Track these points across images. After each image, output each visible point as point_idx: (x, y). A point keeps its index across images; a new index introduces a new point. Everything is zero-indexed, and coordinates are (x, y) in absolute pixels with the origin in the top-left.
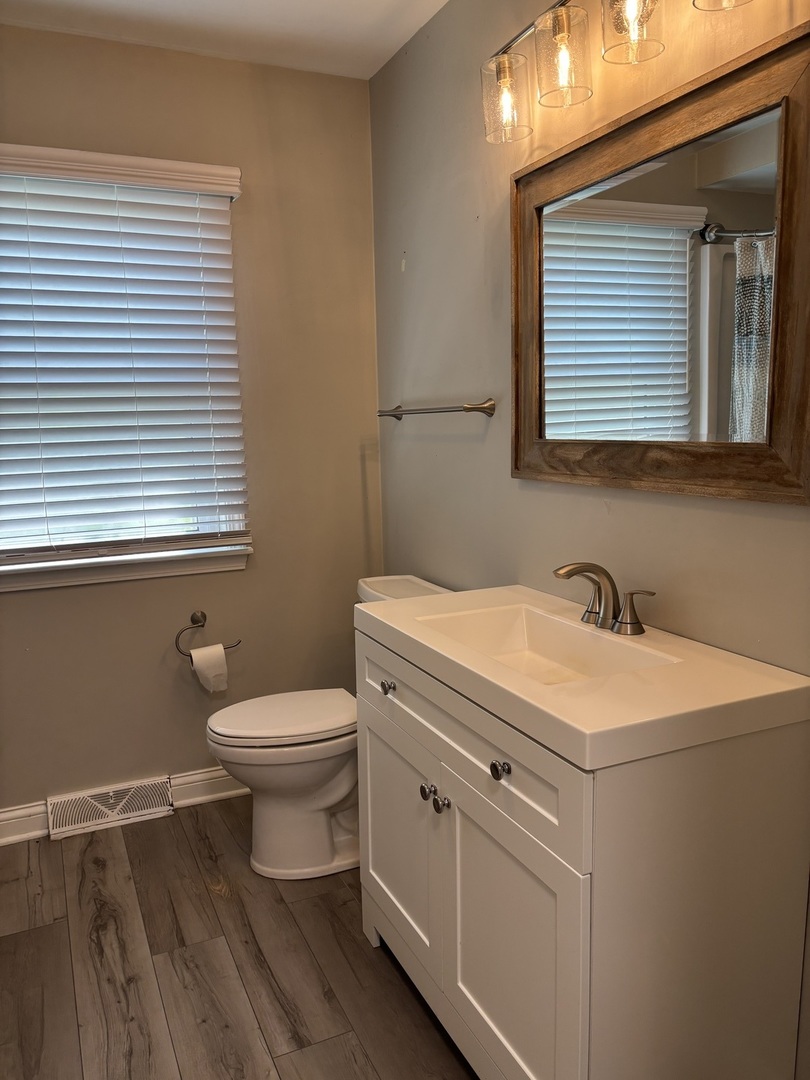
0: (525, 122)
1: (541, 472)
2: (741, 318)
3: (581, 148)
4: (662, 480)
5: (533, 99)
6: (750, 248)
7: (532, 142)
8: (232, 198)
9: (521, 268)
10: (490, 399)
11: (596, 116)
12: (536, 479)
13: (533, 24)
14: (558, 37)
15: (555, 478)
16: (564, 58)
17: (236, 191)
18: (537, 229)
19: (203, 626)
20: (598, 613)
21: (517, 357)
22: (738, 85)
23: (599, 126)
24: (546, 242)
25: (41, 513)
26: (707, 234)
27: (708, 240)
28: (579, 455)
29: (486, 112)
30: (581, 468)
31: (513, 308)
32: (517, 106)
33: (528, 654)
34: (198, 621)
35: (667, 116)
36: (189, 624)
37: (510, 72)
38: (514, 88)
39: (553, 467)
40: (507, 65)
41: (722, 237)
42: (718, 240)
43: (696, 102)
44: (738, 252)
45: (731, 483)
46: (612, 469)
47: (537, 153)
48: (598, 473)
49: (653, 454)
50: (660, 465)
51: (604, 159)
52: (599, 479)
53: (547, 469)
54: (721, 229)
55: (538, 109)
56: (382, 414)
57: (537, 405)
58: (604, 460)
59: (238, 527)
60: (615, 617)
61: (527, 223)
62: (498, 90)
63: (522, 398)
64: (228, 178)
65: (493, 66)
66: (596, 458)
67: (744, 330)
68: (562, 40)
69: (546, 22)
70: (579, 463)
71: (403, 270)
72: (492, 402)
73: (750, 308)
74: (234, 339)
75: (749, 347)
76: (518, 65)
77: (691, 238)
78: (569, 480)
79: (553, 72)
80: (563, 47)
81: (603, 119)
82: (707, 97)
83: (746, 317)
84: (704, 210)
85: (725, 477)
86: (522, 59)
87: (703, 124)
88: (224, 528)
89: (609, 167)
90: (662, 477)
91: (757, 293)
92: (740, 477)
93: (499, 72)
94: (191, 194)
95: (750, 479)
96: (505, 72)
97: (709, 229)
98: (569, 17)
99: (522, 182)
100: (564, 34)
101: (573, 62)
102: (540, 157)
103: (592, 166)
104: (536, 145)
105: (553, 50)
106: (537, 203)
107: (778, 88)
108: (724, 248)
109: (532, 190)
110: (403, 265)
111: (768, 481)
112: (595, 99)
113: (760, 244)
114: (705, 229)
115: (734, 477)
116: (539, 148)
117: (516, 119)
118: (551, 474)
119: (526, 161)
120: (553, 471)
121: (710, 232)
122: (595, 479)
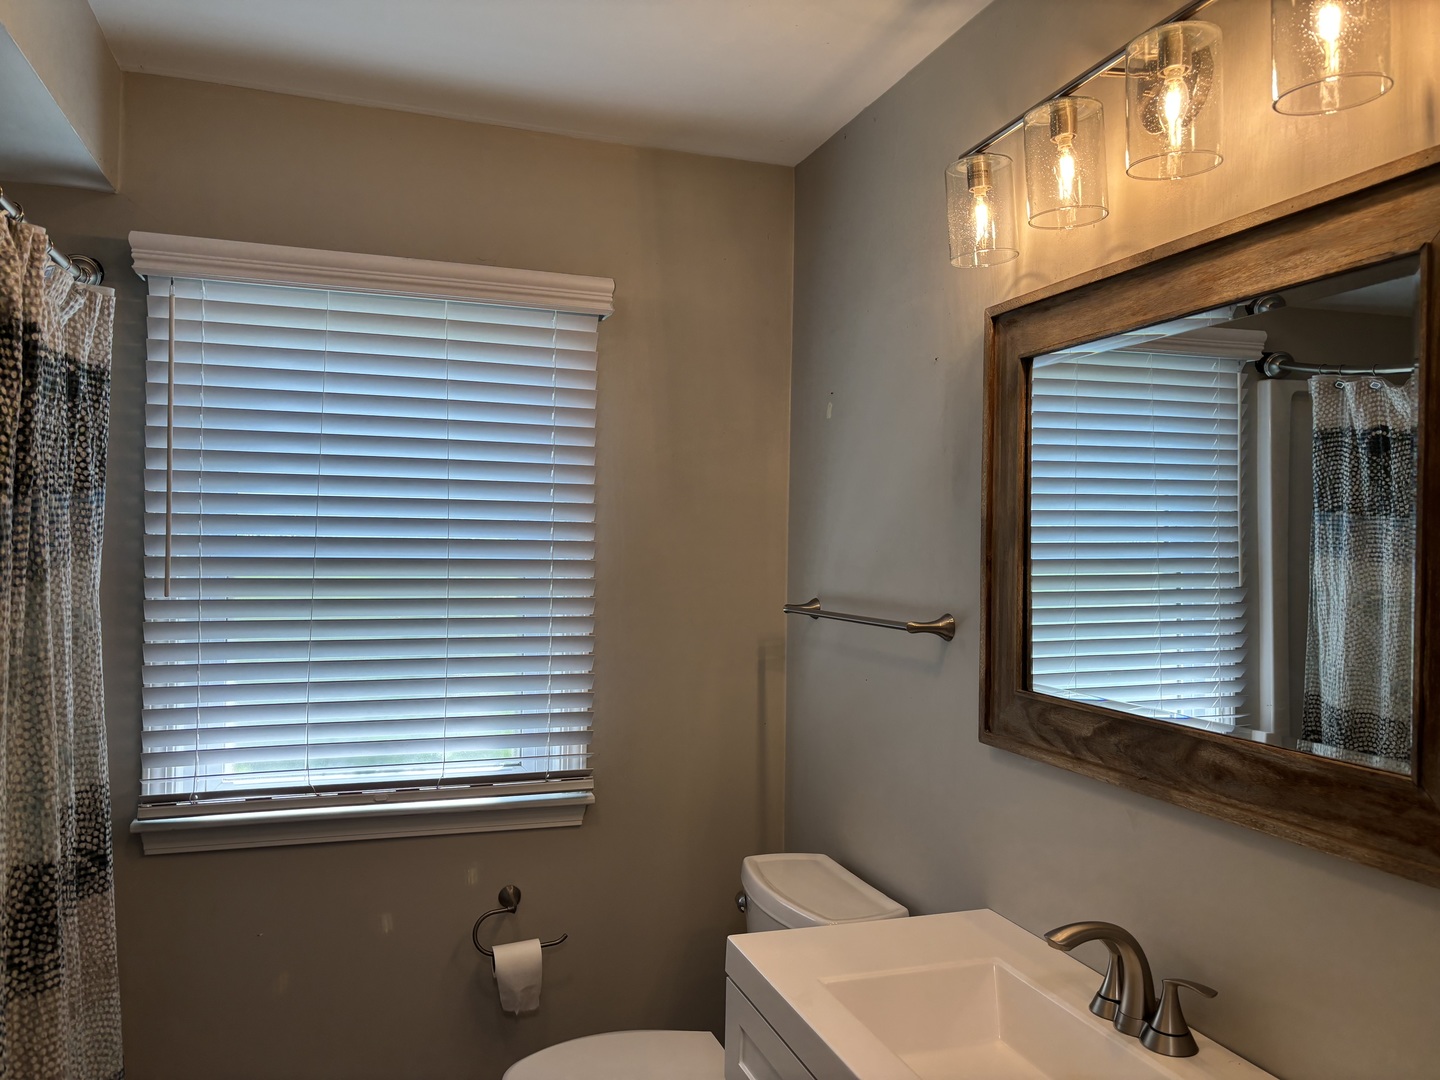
0: (1007, 242)
1: (1025, 743)
2: (1322, 487)
3: (1090, 284)
4: (1224, 799)
5: (1019, 215)
6: (1333, 391)
7: (1017, 268)
8: (601, 317)
9: (998, 439)
10: (948, 616)
11: (1113, 242)
12: (1018, 753)
13: (1021, 117)
14: (1058, 138)
15: (1049, 759)
16: (1067, 166)
17: (606, 308)
18: (1024, 387)
19: (513, 911)
20: (1119, 1002)
21: (989, 564)
22: (1345, 220)
23: (1118, 259)
24: (1035, 408)
25: (300, 739)
26: (1266, 366)
27: (1268, 374)
28: (1086, 730)
29: (952, 229)
30: (1090, 750)
31: (985, 493)
32: (997, 219)
33: (1000, 1047)
34: (509, 901)
35: (1226, 254)
36: (495, 905)
37: (986, 177)
38: (992, 198)
39: (1044, 739)
40: (983, 168)
41: (1290, 371)
42: (1283, 375)
43: (1274, 237)
44: (1314, 395)
45: (1350, 832)
46: (1140, 763)
47: (1024, 283)
48: (1117, 763)
49: (1207, 755)
50: (1219, 774)
51: (1126, 304)
52: (1118, 775)
53: (1035, 740)
54: (1288, 360)
55: (1026, 230)
56: (791, 609)
57: (1020, 639)
58: (1127, 747)
59: (577, 764)
60: (1149, 1016)
61: (1008, 377)
62: (970, 201)
63: (996, 626)
64: (599, 291)
65: (963, 169)
66: (1113, 739)
67: (1328, 504)
68: (1063, 141)
69: (1041, 116)
70: (1086, 741)
71: (829, 416)
72: (952, 620)
73: (1337, 472)
74: (591, 502)
75: (1337, 529)
76: (998, 167)
77: (1243, 372)
78: (1070, 766)
79: (1050, 182)
80: (1066, 150)
81: (1123, 247)
82: (1291, 232)
83: (1331, 485)
84: (1263, 335)
85: (1340, 819)
86: (1004, 161)
87: (1286, 270)
88: (557, 766)
89: (1133, 315)
90: (1224, 795)
91: (1346, 452)
92: (1365, 826)
93: (972, 177)
94: (548, 311)
95: (1383, 833)
96: (979, 176)
97: (1270, 360)
98: (1075, 111)
99: (1003, 320)
100: (1068, 134)
101: (1080, 172)
102: (1028, 289)
103: (1107, 311)
104: (1023, 271)
105: (1053, 154)
106: (1023, 352)
107: (1412, 229)
108: (1293, 386)
109: (1016, 332)
110: (829, 410)
111: (1417, 844)
112: (1113, 220)
113: (1349, 387)
114: (1263, 360)
115: (1355, 824)
116: (1030, 275)
117: (994, 237)
118: (1039, 749)
119: (1009, 292)
120: (1045, 745)
121: (1272, 362)
122: (1111, 773)
